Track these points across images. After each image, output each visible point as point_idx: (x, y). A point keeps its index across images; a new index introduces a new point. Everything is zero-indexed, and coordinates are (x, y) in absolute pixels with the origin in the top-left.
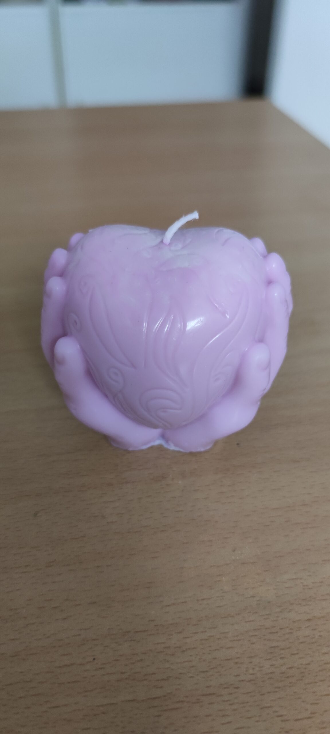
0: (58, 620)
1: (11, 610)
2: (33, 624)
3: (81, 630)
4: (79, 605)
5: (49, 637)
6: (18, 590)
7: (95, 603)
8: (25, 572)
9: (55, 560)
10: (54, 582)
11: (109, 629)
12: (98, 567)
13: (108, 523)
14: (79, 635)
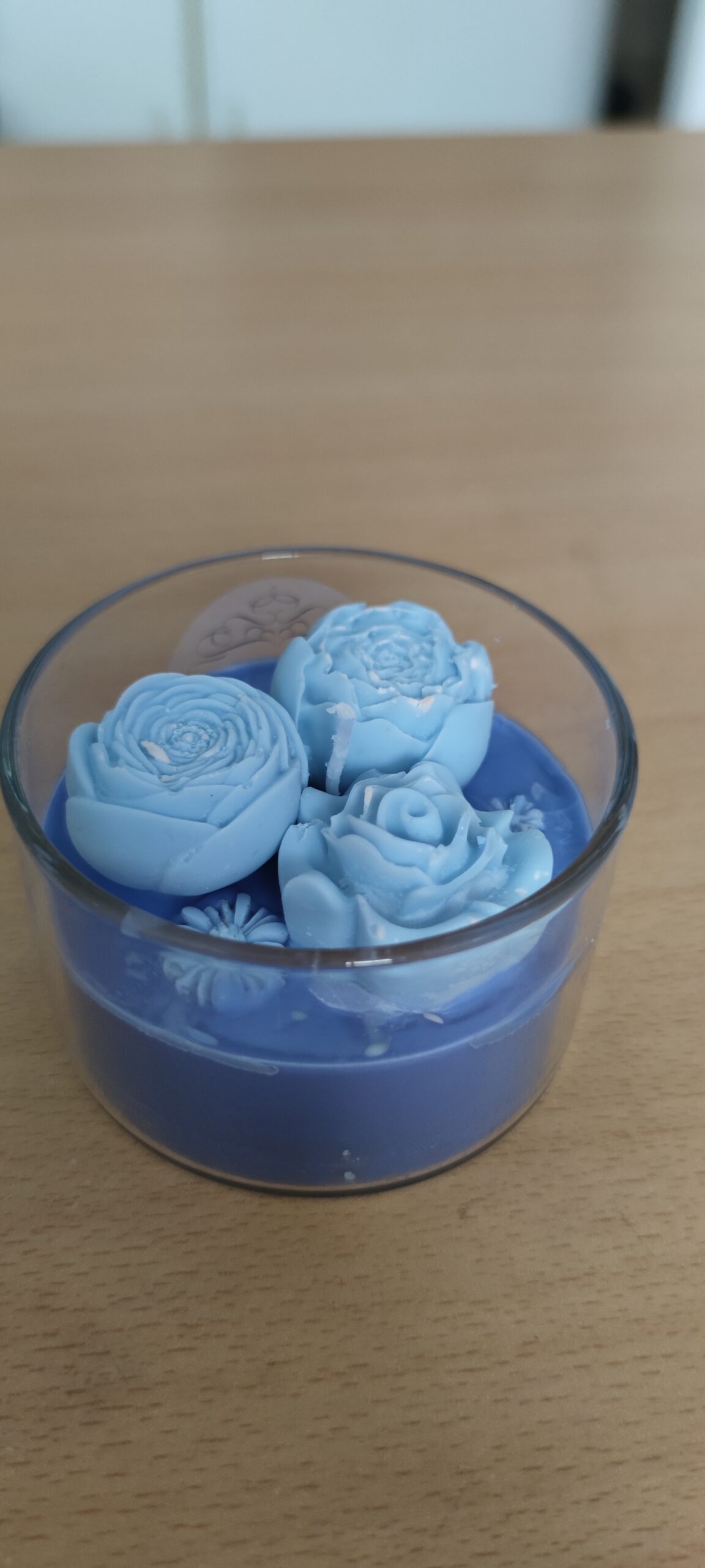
0: (577, 1502)
1: (462, 1473)
2: (522, 1512)
3: (640, 1530)
5: (566, 1550)
6: (465, 1418)
7: (657, 1458)
8: (472, 1370)
9: (536, 1337)
10: (548, 1399)
12: (643, 1358)
13: (639, 1237)
14: (639, 1545)
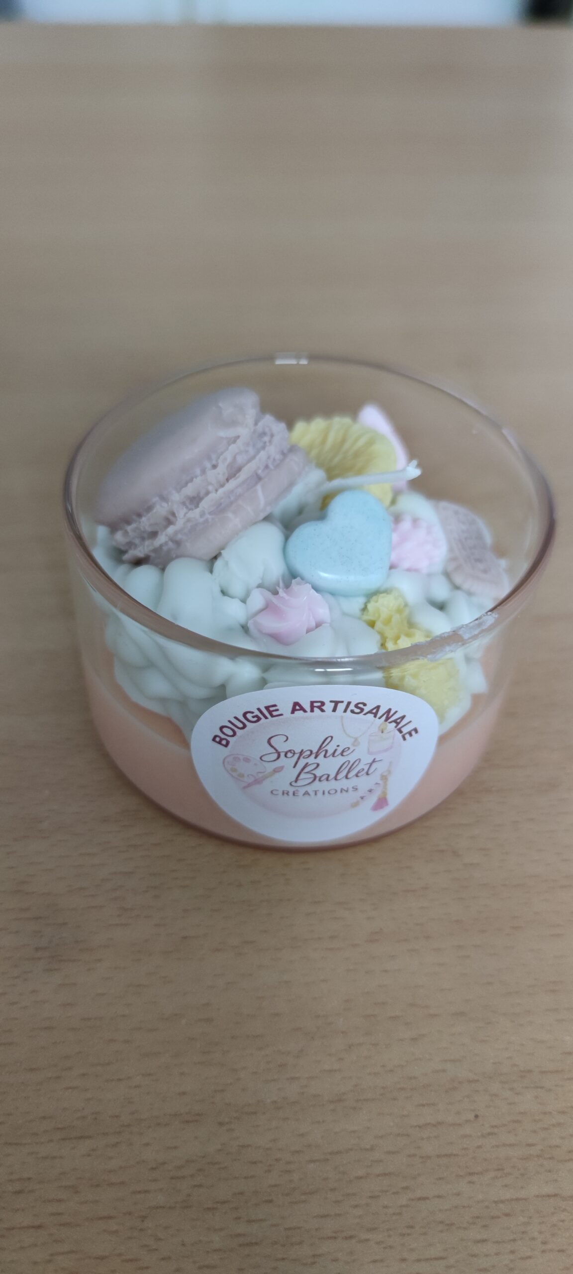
4: (435, 1015)
11: (494, 1063)
